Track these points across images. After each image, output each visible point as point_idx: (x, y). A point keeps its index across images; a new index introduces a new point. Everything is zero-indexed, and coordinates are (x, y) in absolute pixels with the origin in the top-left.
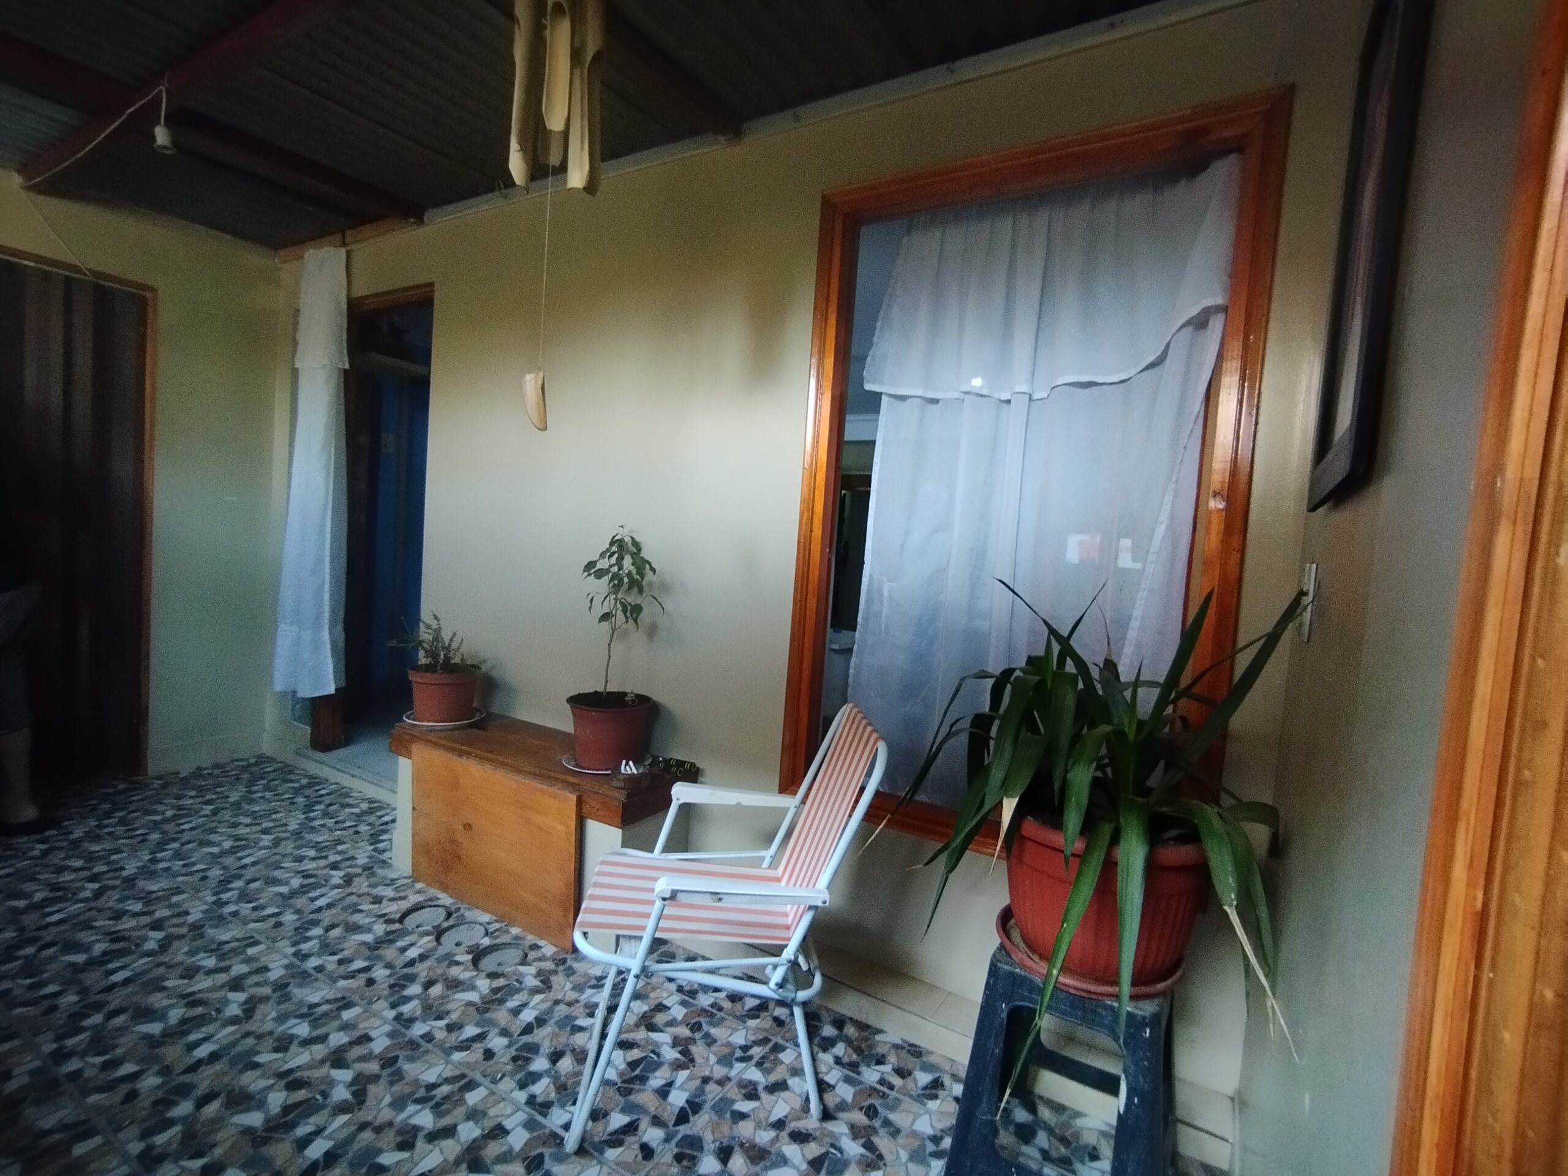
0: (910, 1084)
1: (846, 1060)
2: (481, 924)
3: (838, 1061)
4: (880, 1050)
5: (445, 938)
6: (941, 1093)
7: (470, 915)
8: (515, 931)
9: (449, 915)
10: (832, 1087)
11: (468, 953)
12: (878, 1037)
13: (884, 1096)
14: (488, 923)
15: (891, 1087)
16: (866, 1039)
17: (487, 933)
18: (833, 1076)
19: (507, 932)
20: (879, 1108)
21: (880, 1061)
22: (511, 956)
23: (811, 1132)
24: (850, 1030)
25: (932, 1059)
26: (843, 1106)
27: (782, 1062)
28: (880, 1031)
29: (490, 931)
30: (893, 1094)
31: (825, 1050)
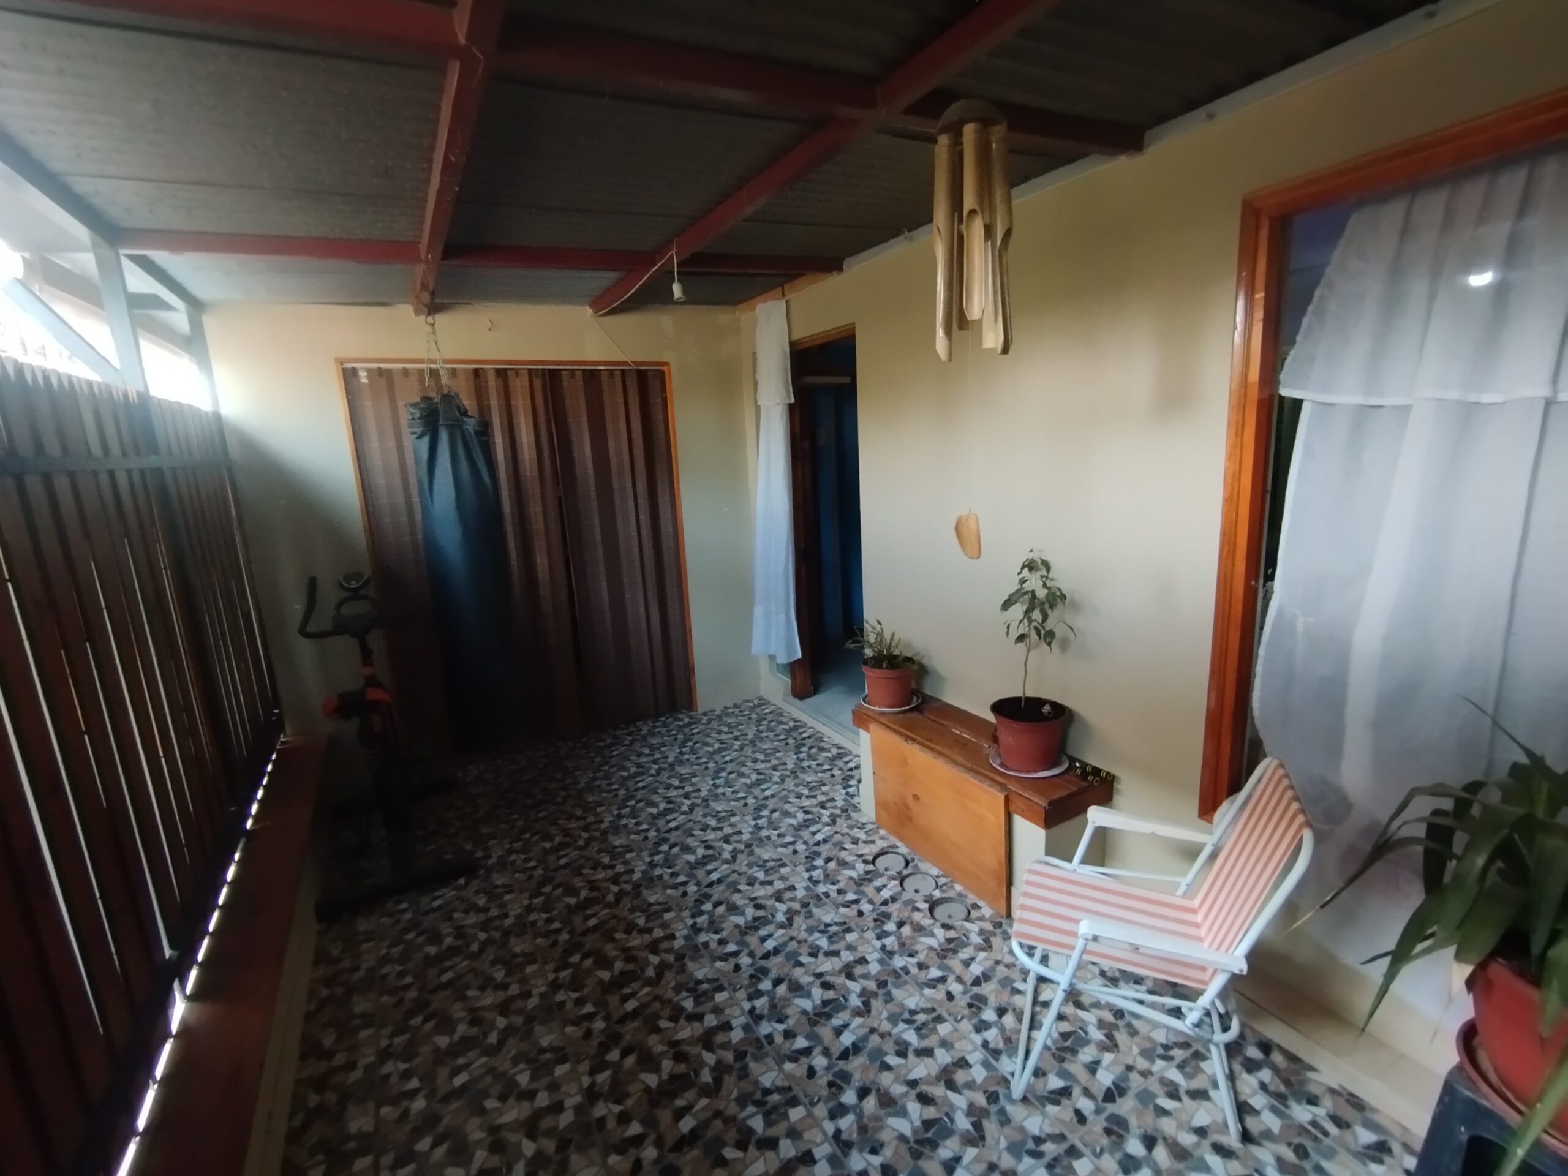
0: (1348, 1136)
1: (1272, 1088)
2: (931, 876)
3: (1263, 1087)
4: (1313, 1089)
5: (906, 883)
6: (1387, 1159)
7: (924, 866)
8: (959, 888)
9: (907, 863)
10: (1256, 1112)
11: (926, 901)
12: (1310, 1075)
13: (1316, 1139)
14: (938, 877)
15: (1326, 1134)
16: (1297, 1073)
17: (937, 886)
18: (1259, 1101)
19: (953, 888)
20: (1310, 1151)
21: (1313, 1101)
22: (958, 910)
23: (1235, 1150)
24: (1277, 1058)
25: (1377, 1118)
26: (1268, 1135)
27: (1204, 1072)
28: (1312, 1069)
29: (939, 884)
30: (1327, 1141)
31: (1249, 1071)
